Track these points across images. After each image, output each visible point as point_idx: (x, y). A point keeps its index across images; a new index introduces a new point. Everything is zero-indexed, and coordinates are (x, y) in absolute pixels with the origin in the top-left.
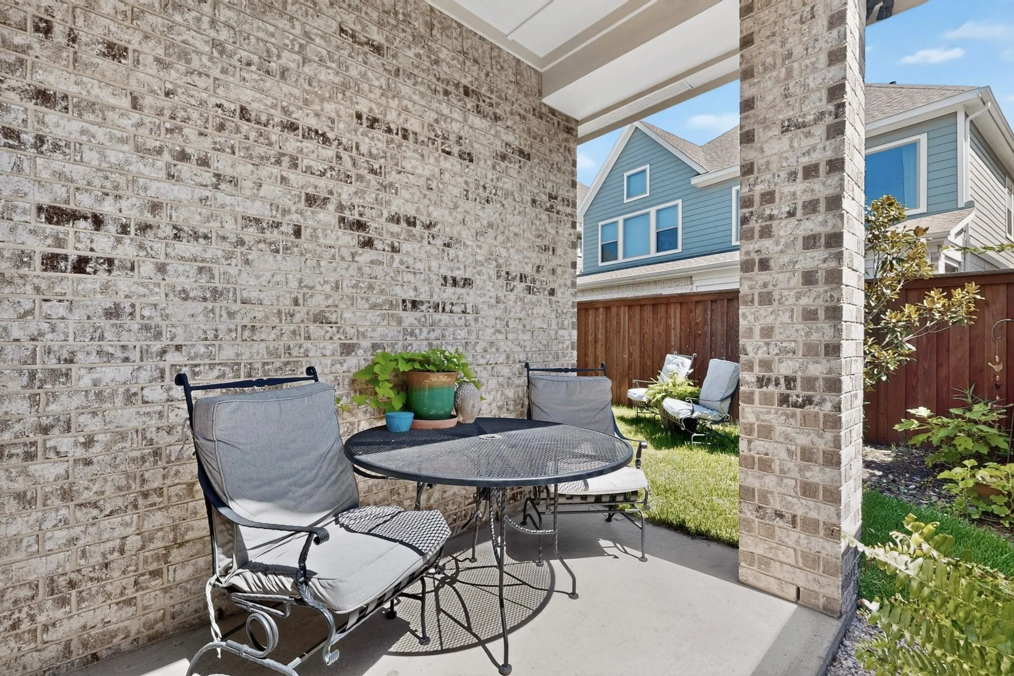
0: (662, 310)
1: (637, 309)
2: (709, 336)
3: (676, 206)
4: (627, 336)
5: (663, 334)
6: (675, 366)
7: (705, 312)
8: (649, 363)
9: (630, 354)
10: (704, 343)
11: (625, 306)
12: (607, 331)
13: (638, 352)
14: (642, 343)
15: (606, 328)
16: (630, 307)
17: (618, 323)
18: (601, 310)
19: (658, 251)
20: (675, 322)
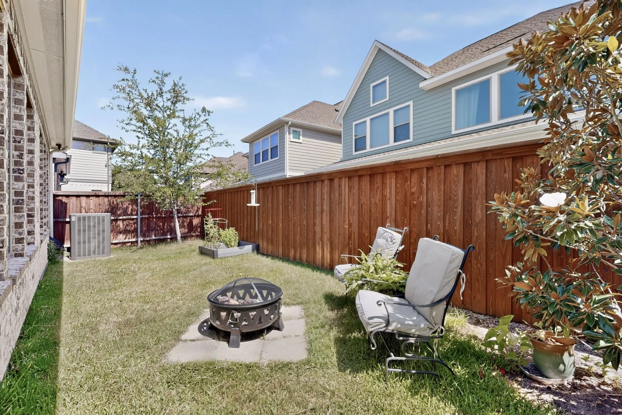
0: (378, 179)
1: (356, 180)
2: (425, 207)
3: (409, 106)
4: (347, 207)
5: (379, 205)
6: (384, 241)
7: (421, 181)
8: (366, 235)
9: (350, 225)
10: (420, 214)
11: (345, 177)
12: (331, 203)
13: (357, 222)
14: (360, 214)
15: (330, 198)
16: (350, 178)
17: (340, 194)
18: (326, 182)
19: (395, 142)
20: (390, 193)
